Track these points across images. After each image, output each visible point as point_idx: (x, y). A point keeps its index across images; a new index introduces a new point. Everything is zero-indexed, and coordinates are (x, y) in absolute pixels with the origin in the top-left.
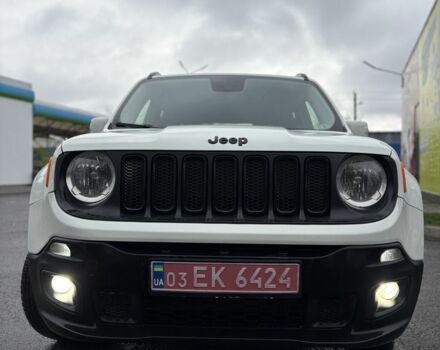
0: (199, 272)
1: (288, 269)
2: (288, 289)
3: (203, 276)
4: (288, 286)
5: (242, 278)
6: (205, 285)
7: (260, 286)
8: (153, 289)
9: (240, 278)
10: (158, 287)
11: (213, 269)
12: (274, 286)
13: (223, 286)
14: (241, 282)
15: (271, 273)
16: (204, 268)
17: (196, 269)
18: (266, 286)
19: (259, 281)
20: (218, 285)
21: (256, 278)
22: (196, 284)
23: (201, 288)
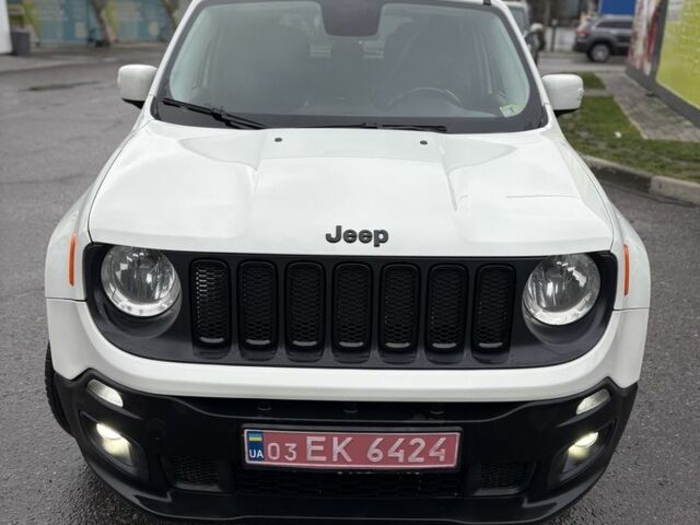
0: (314, 443)
1: (442, 440)
2: (442, 463)
3: (321, 448)
4: (442, 458)
5: (377, 451)
6: (324, 458)
7: (401, 460)
8: (248, 462)
9: (373, 449)
10: (255, 459)
11: (335, 440)
12: (422, 459)
13: (349, 460)
14: (375, 455)
15: (418, 444)
16: (323, 439)
17: (310, 440)
18: (410, 459)
19: (400, 455)
20: (341, 458)
21: (397, 450)
22: (310, 457)
23: (317, 462)
